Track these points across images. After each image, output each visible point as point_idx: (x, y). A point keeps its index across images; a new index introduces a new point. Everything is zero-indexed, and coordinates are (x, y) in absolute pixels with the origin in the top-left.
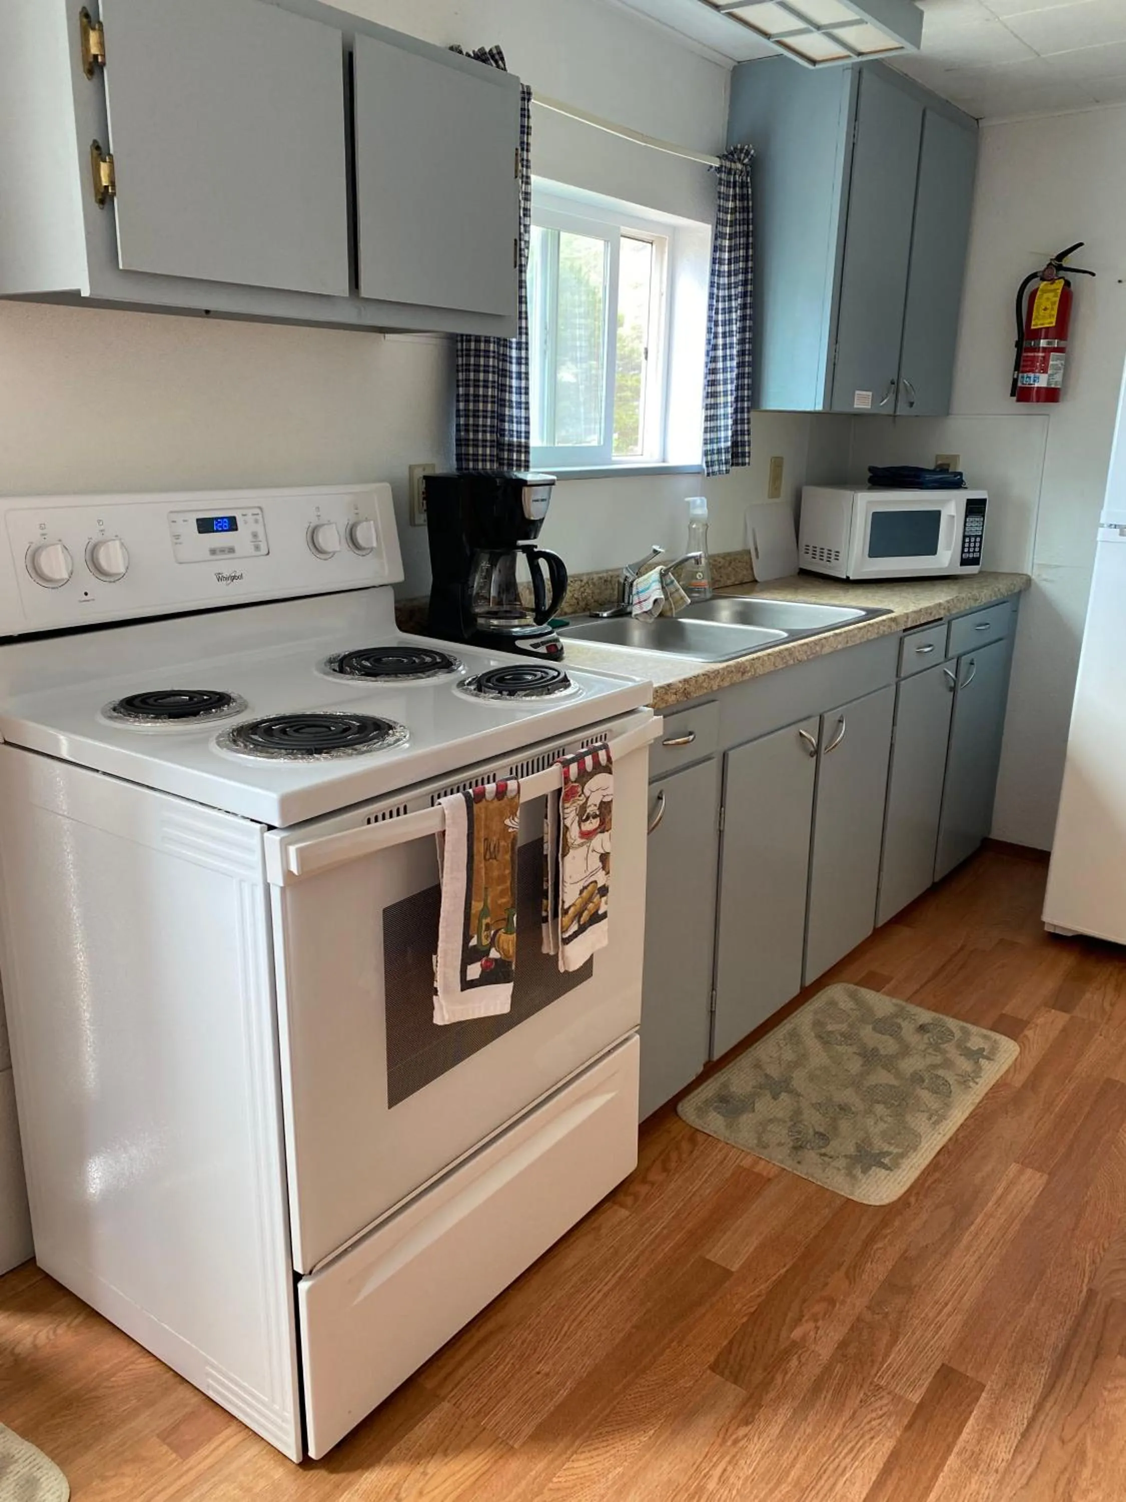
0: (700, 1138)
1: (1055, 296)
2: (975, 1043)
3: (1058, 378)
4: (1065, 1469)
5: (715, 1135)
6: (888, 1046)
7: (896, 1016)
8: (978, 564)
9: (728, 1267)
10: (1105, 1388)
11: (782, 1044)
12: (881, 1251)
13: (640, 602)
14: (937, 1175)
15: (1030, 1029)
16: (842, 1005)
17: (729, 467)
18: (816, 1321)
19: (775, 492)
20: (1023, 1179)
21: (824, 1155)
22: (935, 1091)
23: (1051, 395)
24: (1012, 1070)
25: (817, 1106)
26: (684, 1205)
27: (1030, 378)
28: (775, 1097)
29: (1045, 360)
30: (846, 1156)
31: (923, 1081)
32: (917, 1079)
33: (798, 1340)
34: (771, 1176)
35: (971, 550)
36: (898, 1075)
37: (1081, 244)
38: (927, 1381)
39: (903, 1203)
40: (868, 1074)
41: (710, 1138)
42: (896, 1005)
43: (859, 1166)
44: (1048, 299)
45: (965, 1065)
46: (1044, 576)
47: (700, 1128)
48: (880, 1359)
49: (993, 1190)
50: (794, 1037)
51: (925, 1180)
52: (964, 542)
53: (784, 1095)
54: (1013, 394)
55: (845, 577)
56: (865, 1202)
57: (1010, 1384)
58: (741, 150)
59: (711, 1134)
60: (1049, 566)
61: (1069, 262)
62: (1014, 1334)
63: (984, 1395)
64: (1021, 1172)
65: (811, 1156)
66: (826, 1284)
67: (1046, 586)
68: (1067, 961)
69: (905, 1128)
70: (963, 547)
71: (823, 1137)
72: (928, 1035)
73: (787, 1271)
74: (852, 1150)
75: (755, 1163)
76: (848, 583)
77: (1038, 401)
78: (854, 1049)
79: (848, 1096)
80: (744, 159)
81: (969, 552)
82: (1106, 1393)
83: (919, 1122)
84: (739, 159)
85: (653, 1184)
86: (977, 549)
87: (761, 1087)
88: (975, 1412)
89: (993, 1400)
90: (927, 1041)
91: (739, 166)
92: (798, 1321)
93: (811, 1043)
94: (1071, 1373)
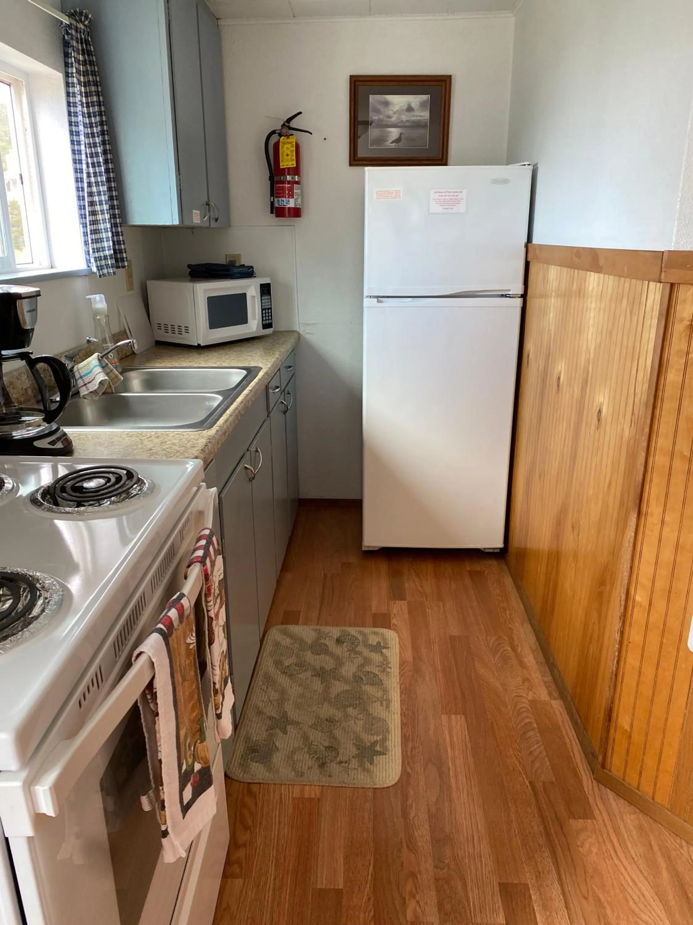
0: (255, 788)
1: (292, 147)
2: (373, 640)
3: (299, 201)
4: (599, 918)
5: (263, 782)
6: (328, 663)
7: (319, 638)
8: (272, 327)
9: (337, 888)
10: (578, 846)
11: (264, 687)
12: (416, 818)
13: (85, 385)
14: (410, 745)
15: (393, 618)
16: (283, 643)
17: (115, 270)
18: (414, 897)
19: (130, 287)
20: (454, 723)
21: (341, 762)
22: (372, 684)
23: (296, 213)
24: (402, 651)
25: (314, 727)
26: (277, 851)
27: (283, 201)
28: (285, 733)
29: (291, 190)
30: (353, 757)
31: (362, 679)
32: (357, 679)
33: (413, 920)
34: (318, 796)
35: (267, 318)
36: (346, 681)
37: (300, 113)
38: (499, 904)
39: (406, 775)
40: (329, 688)
41: (262, 785)
42: (314, 630)
43: (366, 760)
44: (288, 148)
45: (376, 657)
46: (307, 331)
47: (250, 781)
48: (466, 904)
49: (445, 740)
50: (268, 678)
51: (407, 752)
52: (262, 313)
53: (289, 727)
54: (272, 212)
55: (196, 345)
56: (386, 786)
57: (538, 875)
58: (81, 13)
59: (261, 781)
60: (309, 325)
61: (294, 124)
62: (518, 837)
63: (531, 892)
64: (450, 719)
65: (333, 767)
66: (402, 863)
67: (307, 336)
68: (383, 566)
69: (373, 718)
70: (263, 317)
71: (333, 749)
72: (345, 644)
73: (374, 867)
74: (354, 751)
75: (302, 791)
76: (199, 349)
77: (290, 216)
78: (309, 673)
79: (326, 711)
80: (85, 21)
81: (266, 320)
82: (581, 849)
83: (377, 710)
84: (81, 21)
85: (244, 845)
86: (270, 318)
87: (271, 728)
88: (536, 908)
89: (538, 892)
90: (346, 649)
91: (82, 27)
92: (404, 904)
93: (283, 680)
94: (558, 846)
